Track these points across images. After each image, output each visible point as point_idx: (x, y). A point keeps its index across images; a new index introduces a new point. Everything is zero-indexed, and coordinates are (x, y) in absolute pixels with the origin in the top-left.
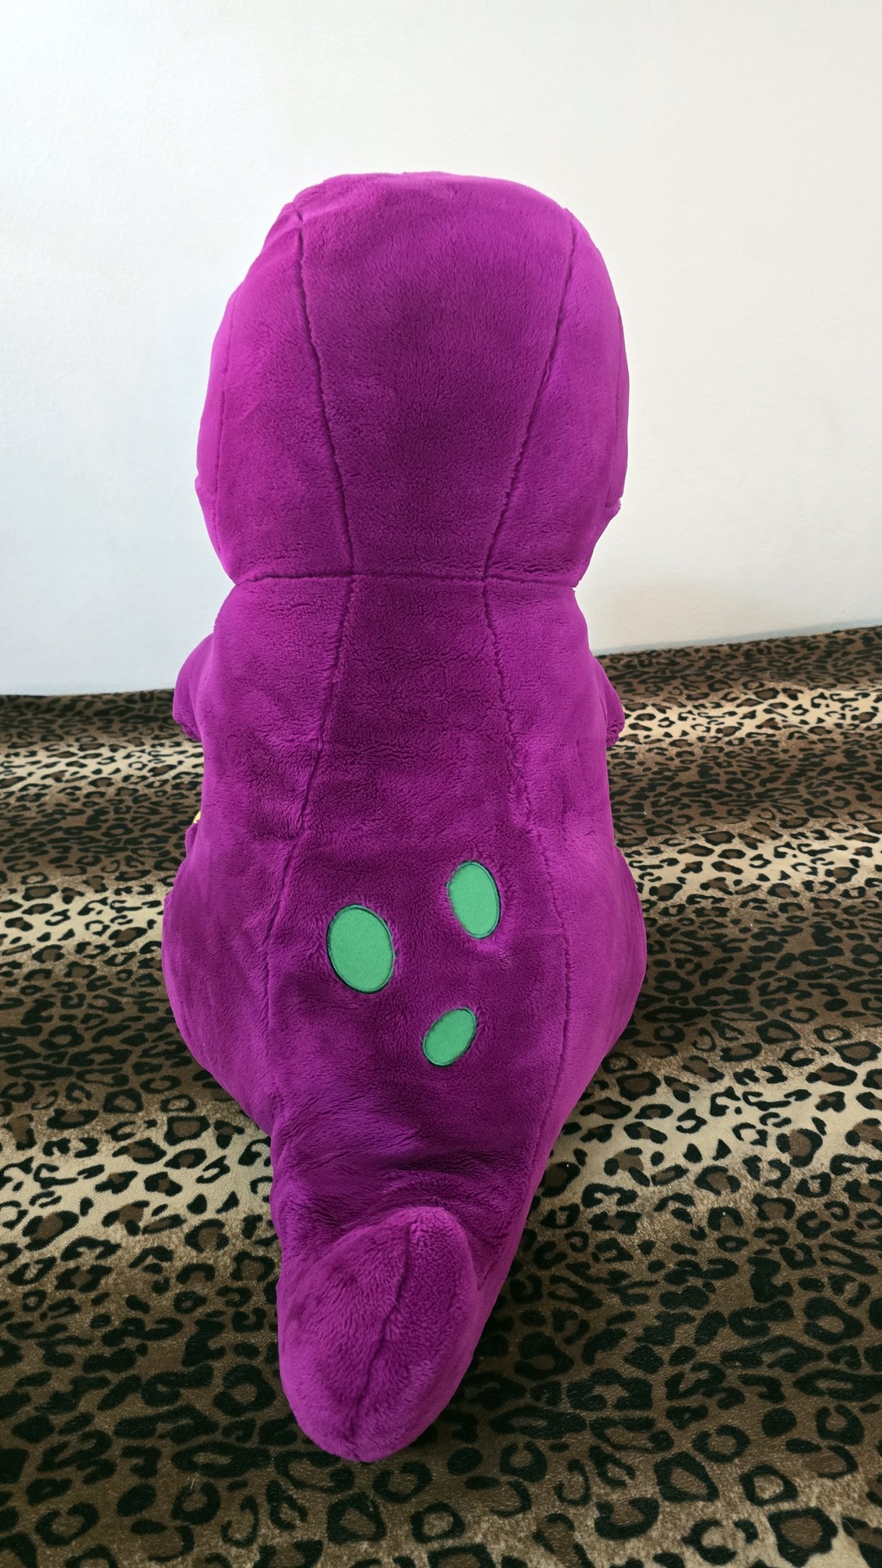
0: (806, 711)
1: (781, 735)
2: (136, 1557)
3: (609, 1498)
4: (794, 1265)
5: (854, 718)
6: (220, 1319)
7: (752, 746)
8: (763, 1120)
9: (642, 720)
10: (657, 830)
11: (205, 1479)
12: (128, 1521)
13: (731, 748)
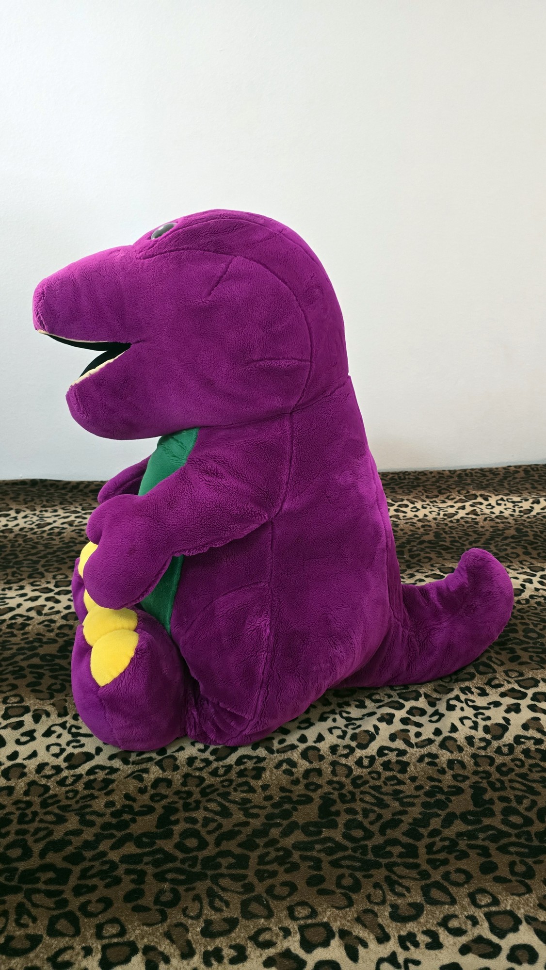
0: (493, 507)
1: (480, 519)
2: (136, 924)
3: (397, 902)
4: (495, 789)
5: (520, 512)
6: (176, 805)
7: (464, 523)
8: (476, 716)
9: (401, 507)
10: (412, 565)
11: (172, 886)
12: (130, 905)
13: (452, 524)
